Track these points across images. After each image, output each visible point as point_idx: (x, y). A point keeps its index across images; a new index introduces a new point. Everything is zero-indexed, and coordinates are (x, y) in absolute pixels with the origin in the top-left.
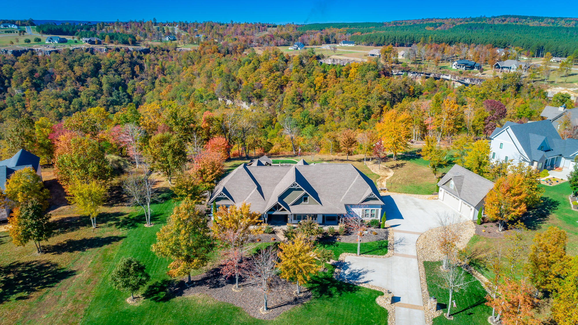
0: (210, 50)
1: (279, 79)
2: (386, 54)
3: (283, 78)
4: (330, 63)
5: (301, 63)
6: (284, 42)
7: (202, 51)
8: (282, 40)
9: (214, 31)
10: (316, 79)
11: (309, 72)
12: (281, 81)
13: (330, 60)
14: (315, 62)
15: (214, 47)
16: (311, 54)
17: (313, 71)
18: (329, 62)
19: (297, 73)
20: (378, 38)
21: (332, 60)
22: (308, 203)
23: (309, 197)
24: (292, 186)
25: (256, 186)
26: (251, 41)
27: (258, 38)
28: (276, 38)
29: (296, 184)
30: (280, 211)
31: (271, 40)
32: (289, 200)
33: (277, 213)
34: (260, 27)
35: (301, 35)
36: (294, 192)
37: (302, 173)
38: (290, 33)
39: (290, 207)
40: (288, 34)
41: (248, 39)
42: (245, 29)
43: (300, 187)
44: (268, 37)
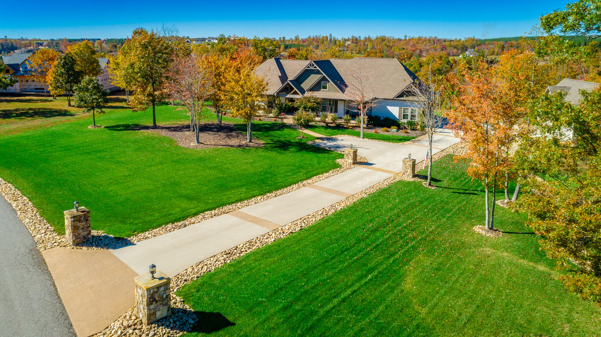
6: (456, 52)
8: (455, 50)
15: (379, 55)
22: (327, 90)
23: (329, 82)
24: (308, 67)
25: (281, 75)
26: (421, 51)
27: (428, 48)
28: (448, 48)
29: (313, 65)
30: (292, 94)
31: (442, 50)
32: (307, 84)
33: (289, 96)
34: (436, 41)
35: (478, 45)
36: (312, 76)
37: (335, 66)
38: (466, 44)
39: (306, 92)
40: (463, 44)
41: (416, 49)
42: (417, 42)
43: (318, 68)
44: (438, 47)
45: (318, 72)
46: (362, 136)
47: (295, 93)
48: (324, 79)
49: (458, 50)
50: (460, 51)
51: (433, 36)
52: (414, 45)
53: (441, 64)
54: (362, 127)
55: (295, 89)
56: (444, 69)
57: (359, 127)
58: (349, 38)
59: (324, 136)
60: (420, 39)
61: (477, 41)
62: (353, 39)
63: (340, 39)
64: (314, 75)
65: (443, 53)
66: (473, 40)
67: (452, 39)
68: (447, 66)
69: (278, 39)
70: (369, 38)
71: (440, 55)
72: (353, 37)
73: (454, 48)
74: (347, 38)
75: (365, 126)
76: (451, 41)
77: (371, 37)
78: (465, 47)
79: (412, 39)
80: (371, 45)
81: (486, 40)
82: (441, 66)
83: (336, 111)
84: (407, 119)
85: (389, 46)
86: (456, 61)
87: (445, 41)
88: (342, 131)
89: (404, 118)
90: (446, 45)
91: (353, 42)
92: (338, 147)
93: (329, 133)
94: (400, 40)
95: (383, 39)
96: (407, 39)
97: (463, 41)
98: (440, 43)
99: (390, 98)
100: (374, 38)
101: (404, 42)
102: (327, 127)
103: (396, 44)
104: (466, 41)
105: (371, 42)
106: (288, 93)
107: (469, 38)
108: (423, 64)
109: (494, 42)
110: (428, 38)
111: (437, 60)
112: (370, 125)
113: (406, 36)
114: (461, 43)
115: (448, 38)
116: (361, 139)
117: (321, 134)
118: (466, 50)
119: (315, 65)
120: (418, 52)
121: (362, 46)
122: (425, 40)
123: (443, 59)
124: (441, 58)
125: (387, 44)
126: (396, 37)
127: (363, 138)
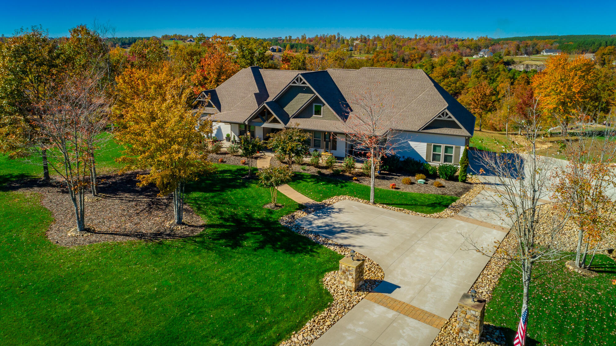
0: (384, 58)
1: (453, 85)
2: (604, 57)
3: (458, 84)
4: (522, 70)
5: (484, 69)
6: (470, 53)
7: (375, 59)
8: (468, 50)
9: (394, 42)
10: (500, 85)
11: (492, 78)
12: (456, 87)
13: (522, 66)
14: (501, 67)
15: (389, 55)
16: (498, 58)
17: (497, 77)
18: (522, 68)
19: (476, 79)
20: (596, 44)
21: (525, 66)
22: (321, 116)
23: (324, 105)
24: (294, 83)
25: (258, 92)
26: (433, 51)
27: (439, 47)
28: (461, 48)
29: (301, 80)
30: (270, 122)
31: (455, 50)
32: (292, 108)
33: (266, 125)
34: (447, 40)
35: (492, 45)
36: (300, 95)
37: (334, 80)
38: (479, 43)
39: (291, 120)
40: (476, 44)
41: (428, 49)
42: (428, 41)
43: (308, 85)
44: (451, 47)
45: (308, 91)
46: (372, 201)
47: (275, 121)
48: (316, 100)
49: (471, 50)
50: (473, 51)
51: (445, 35)
52: (425, 44)
53: (454, 65)
54: (373, 176)
55: (275, 115)
56: (458, 71)
57: (369, 176)
58: (357, 37)
59: (311, 201)
60: (430, 38)
61: (490, 40)
62: (361, 38)
63: (348, 38)
64: (303, 94)
65: (456, 54)
66: (486, 39)
67: (464, 38)
68: (460, 67)
69: (284, 38)
70: (378, 37)
71: (453, 55)
72: (362, 36)
73: (467, 47)
74: (355, 37)
75: (377, 174)
76: (463, 40)
77: (380, 36)
78: (479, 47)
79: (423, 38)
80: (381, 44)
81: (500, 40)
82: (455, 67)
83: (334, 148)
84: (439, 161)
85: (399, 45)
86: (470, 62)
87: (457, 40)
88: (342, 187)
89: (434, 160)
90: (459, 44)
91: (361, 41)
92: (331, 232)
93: (319, 192)
94: (411, 39)
95: (393, 38)
96: (418, 38)
97: (476, 41)
98: (452, 42)
99: (413, 130)
100: (384, 37)
101: (415, 41)
102: (320, 178)
103: (406, 43)
104: (479, 40)
105: (380, 41)
106: (264, 121)
107: (481, 37)
108: (436, 65)
109: (508, 42)
110: (439, 37)
111: (450, 60)
112: (384, 170)
113: (416, 35)
114: (473, 42)
115: (460, 37)
116: (371, 206)
117: (307, 195)
118: (480, 50)
119: (304, 80)
120: (429, 51)
121: (371, 45)
122: (436, 39)
123: (456, 60)
124: (454, 59)
125: (397, 43)
126: (406, 36)
127: (374, 203)
